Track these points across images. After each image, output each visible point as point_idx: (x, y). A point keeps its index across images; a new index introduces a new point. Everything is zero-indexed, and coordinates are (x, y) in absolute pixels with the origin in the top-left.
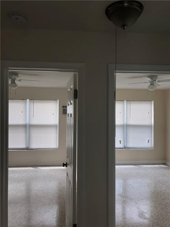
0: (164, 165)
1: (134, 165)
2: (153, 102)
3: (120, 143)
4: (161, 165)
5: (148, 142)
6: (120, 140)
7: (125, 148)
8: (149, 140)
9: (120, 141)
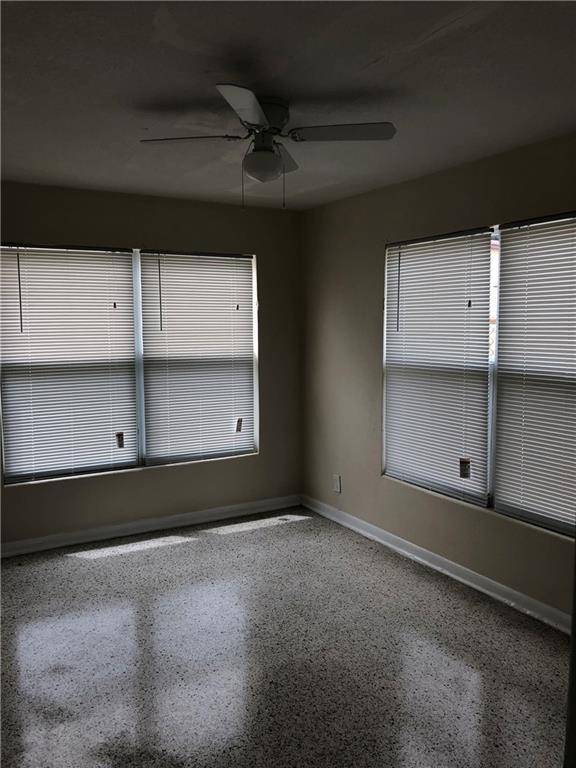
0: (299, 514)
1: (183, 535)
2: (254, 261)
3: (121, 445)
4: (288, 517)
5: (239, 429)
6: (119, 430)
7: (142, 462)
8: (240, 421)
9: (120, 436)
